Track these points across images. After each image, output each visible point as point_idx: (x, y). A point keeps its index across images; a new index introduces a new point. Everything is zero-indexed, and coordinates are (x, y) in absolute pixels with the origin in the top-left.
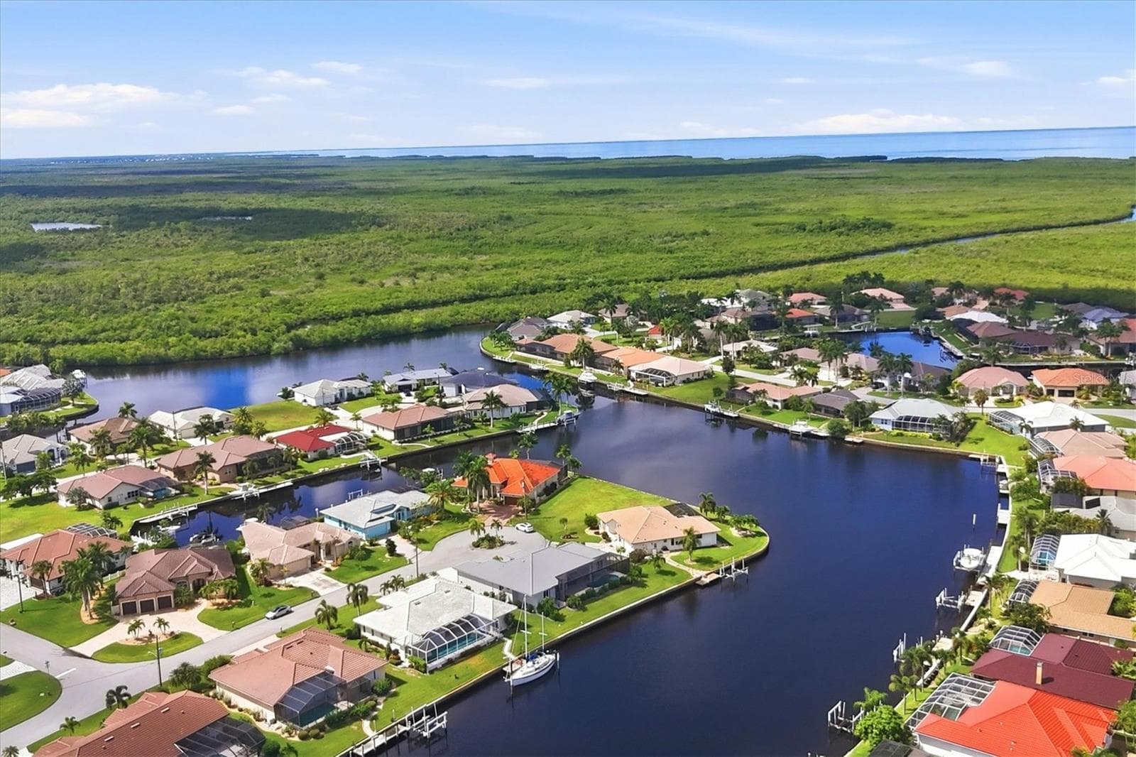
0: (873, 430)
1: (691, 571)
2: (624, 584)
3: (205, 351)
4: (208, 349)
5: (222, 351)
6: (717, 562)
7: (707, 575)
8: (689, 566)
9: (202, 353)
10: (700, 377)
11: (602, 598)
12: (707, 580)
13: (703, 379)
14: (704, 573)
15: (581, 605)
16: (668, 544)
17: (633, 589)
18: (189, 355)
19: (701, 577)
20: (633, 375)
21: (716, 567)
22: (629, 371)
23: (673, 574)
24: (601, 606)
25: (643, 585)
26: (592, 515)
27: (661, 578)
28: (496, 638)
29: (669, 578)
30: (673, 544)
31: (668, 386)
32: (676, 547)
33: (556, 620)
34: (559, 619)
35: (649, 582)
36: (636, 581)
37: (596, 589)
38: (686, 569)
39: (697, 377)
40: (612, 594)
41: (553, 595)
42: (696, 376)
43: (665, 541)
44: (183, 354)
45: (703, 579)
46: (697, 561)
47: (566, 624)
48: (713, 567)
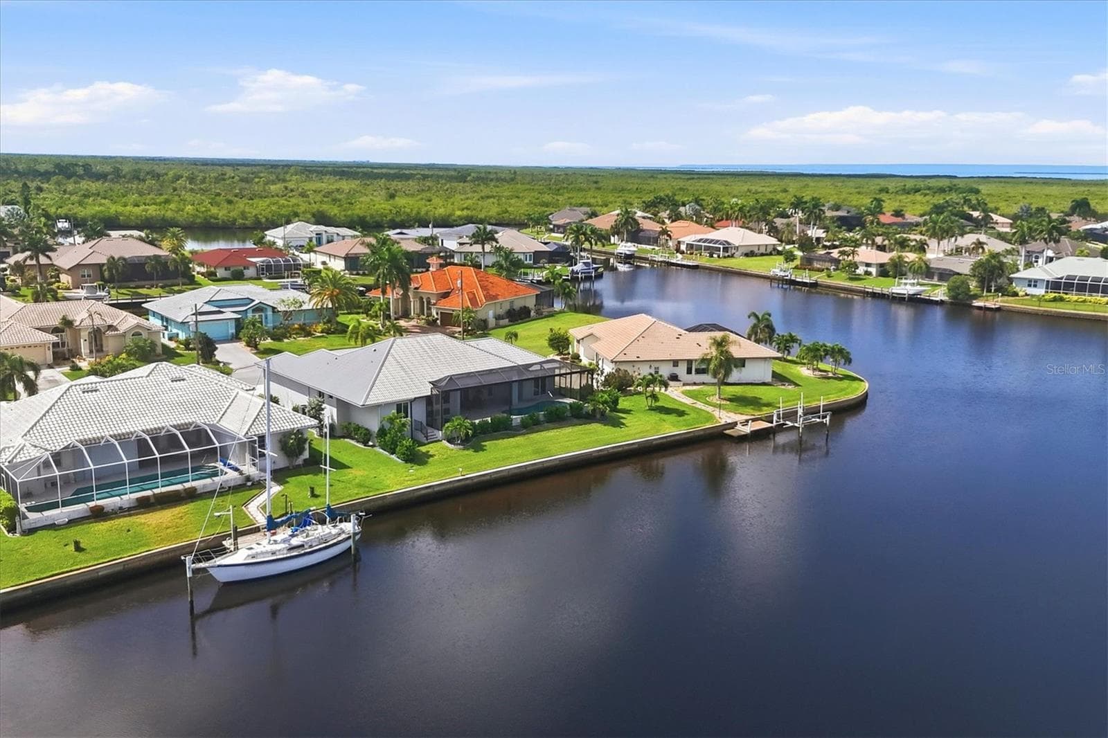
0: (1016, 294)
1: (716, 413)
2: (579, 416)
3: (216, 219)
4: (219, 217)
5: (235, 220)
6: (768, 405)
7: (747, 421)
8: (715, 406)
9: (212, 220)
10: (768, 251)
11: (524, 434)
12: (747, 430)
13: (771, 254)
14: (740, 418)
15: (472, 440)
16: (681, 370)
17: (596, 427)
18: (198, 221)
19: (736, 424)
20: (683, 247)
21: (766, 411)
22: (679, 242)
23: (681, 413)
24: (518, 446)
25: (617, 423)
26: (562, 332)
27: (656, 417)
28: (248, 478)
29: (672, 418)
30: (689, 372)
31: (725, 257)
32: (694, 377)
33: (406, 461)
34: (414, 458)
35: (628, 420)
36: (603, 414)
37: (516, 419)
38: (710, 409)
39: (764, 252)
40: (548, 429)
41: (419, 413)
42: (762, 250)
43: (676, 363)
44: (191, 220)
45: (739, 427)
46: (730, 400)
47: (424, 471)
48: (760, 410)
